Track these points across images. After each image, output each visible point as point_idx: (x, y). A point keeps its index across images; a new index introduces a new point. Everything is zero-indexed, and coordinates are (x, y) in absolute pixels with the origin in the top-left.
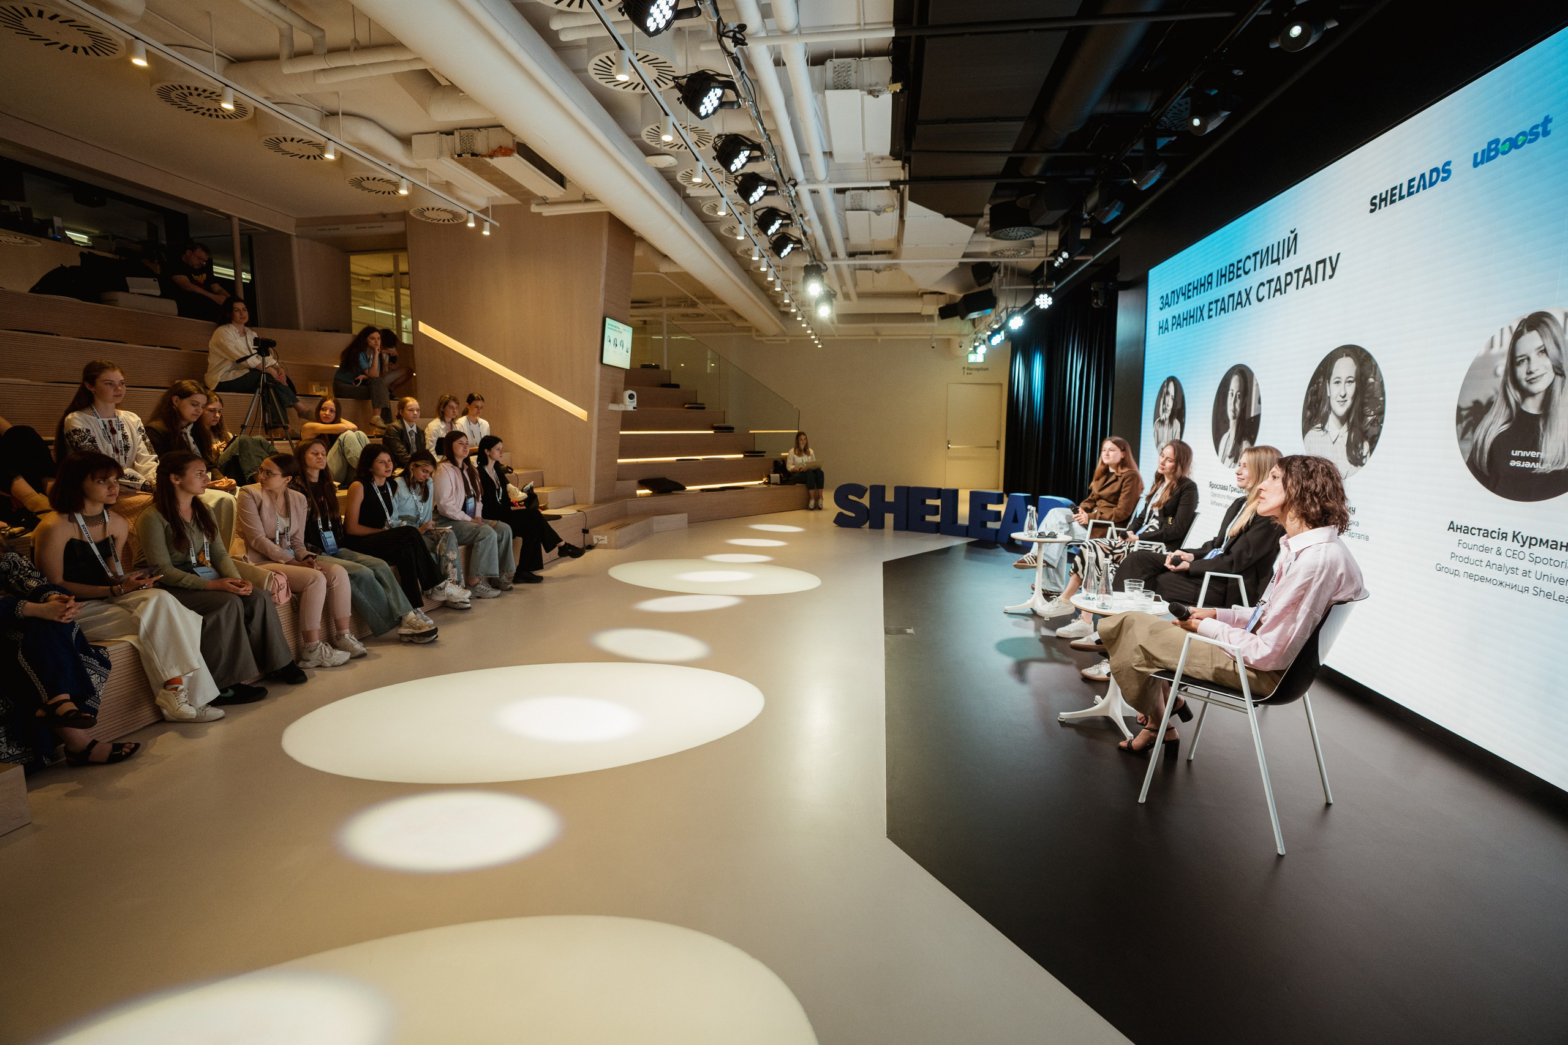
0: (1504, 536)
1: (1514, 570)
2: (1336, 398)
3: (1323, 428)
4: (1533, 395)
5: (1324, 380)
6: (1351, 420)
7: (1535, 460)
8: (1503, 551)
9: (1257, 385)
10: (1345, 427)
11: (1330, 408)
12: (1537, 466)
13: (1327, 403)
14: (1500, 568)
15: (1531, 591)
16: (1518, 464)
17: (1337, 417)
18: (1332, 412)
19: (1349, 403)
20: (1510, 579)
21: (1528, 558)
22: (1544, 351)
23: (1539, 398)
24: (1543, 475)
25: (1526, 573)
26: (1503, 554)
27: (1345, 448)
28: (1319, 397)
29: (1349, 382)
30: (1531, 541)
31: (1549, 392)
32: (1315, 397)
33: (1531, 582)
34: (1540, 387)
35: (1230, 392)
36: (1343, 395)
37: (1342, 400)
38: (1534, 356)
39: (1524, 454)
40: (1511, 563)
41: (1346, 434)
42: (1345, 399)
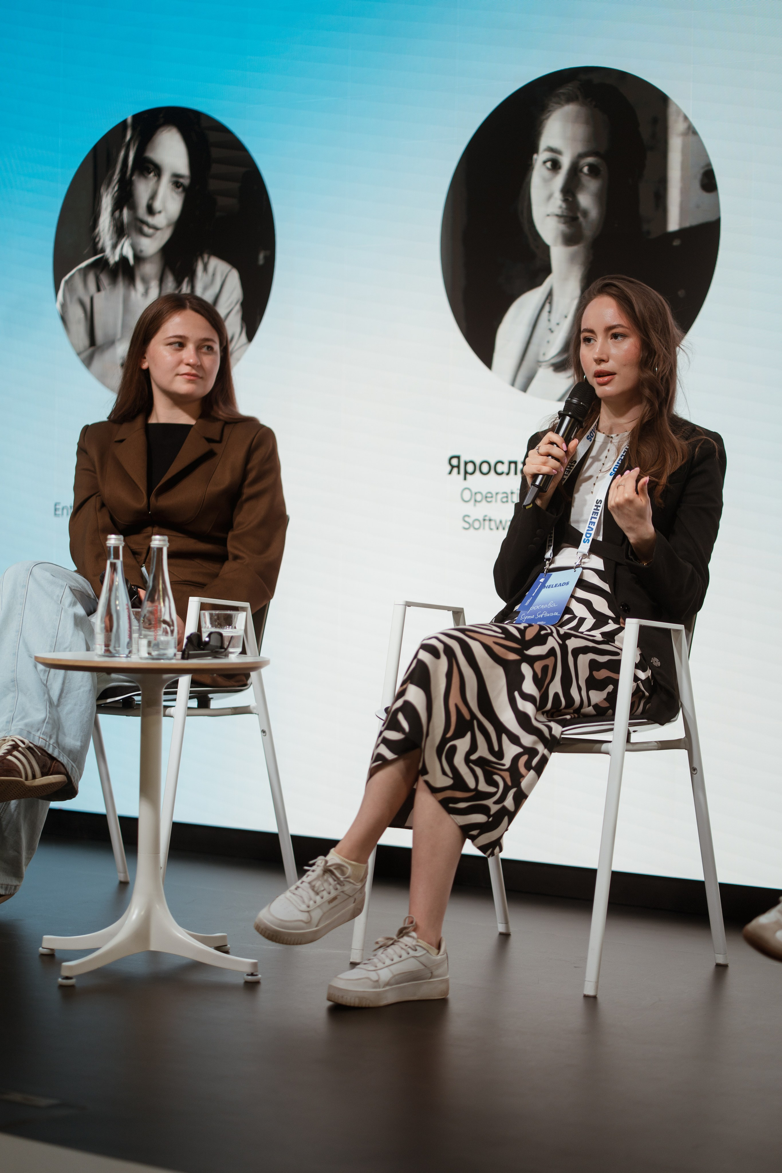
9: (691, 131)
35: (540, 158)
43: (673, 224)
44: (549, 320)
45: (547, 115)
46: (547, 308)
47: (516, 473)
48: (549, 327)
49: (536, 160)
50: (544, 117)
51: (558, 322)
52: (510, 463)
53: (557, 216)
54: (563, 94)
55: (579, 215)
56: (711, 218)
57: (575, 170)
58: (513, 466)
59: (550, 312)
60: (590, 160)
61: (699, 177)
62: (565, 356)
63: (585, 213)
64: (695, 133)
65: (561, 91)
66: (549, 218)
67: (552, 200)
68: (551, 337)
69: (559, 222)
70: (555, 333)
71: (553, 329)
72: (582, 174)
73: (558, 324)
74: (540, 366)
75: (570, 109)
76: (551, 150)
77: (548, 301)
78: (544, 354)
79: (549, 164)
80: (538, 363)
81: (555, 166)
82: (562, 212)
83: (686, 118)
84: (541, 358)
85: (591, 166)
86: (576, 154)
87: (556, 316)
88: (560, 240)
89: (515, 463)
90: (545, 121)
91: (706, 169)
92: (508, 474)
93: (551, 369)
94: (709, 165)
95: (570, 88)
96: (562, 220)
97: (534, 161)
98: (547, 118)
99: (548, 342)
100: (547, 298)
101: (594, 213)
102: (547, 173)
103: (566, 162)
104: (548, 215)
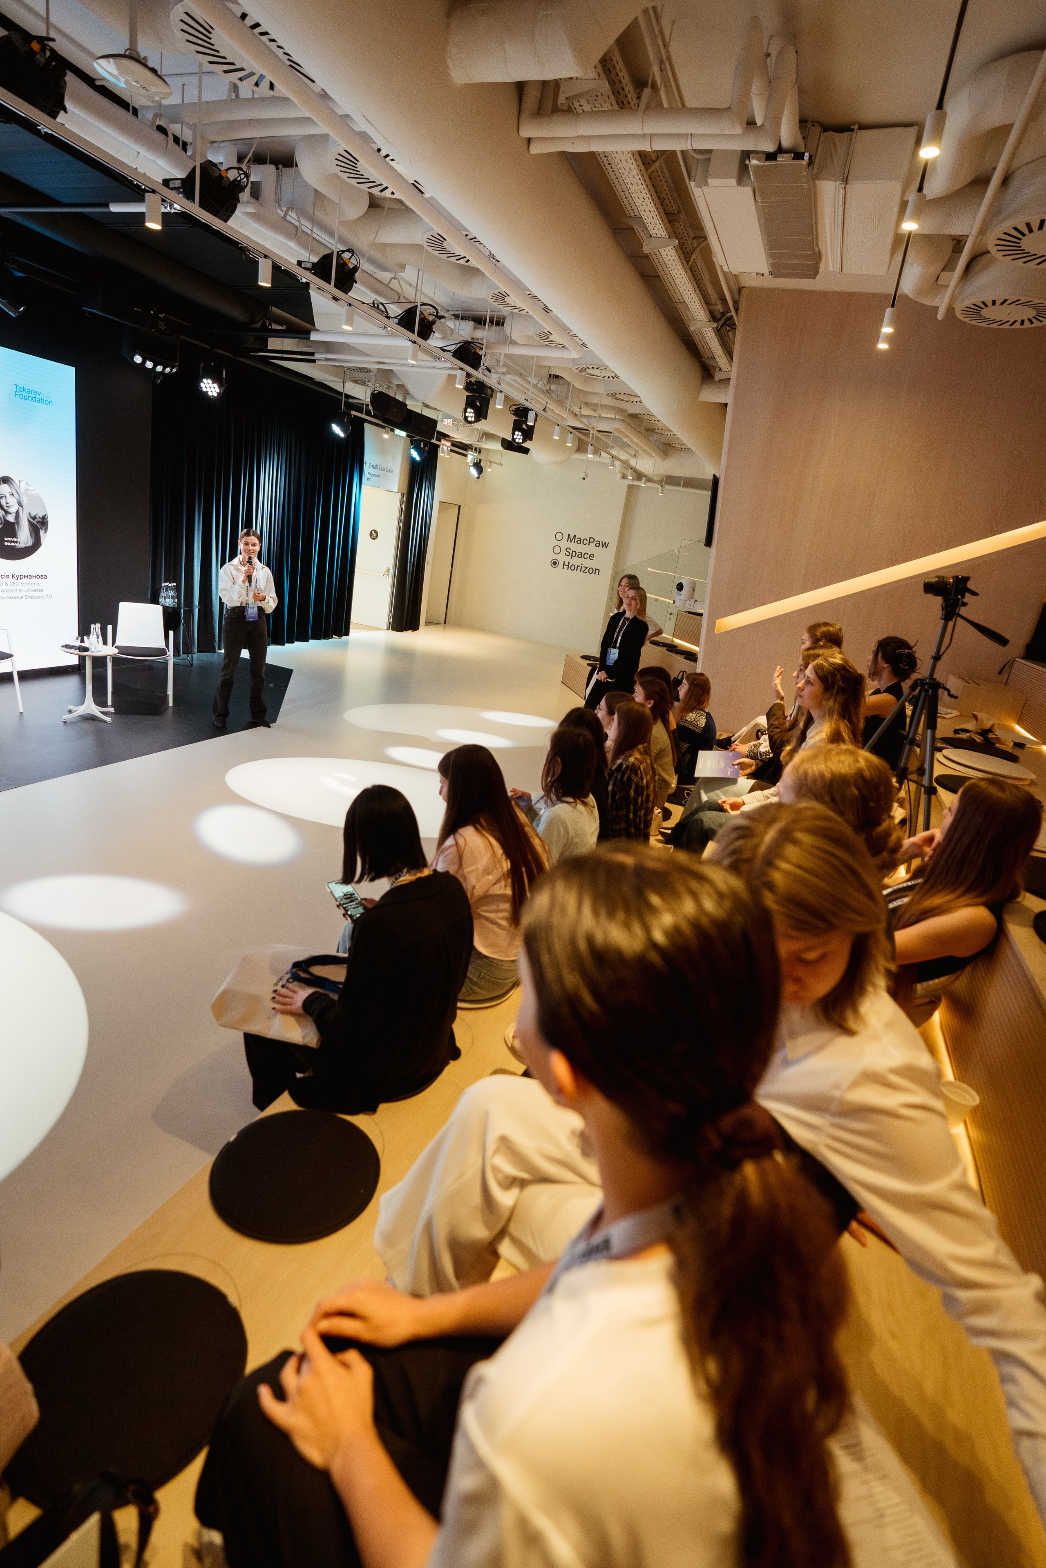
0: (8, 577)
1: (15, 591)
4: (10, 513)
7: (16, 542)
8: (8, 583)
12: (18, 545)
14: (8, 591)
15: (24, 597)
16: (9, 544)
20: (14, 595)
21: (20, 584)
22: (12, 494)
23: (14, 515)
24: (21, 549)
25: (20, 591)
26: (9, 584)
30: (21, 577)
31: (17, 513)
33: (23, 594)
34: (13, 510)
38: (8, 496)
39: (11, 539)
40: (13, 588)
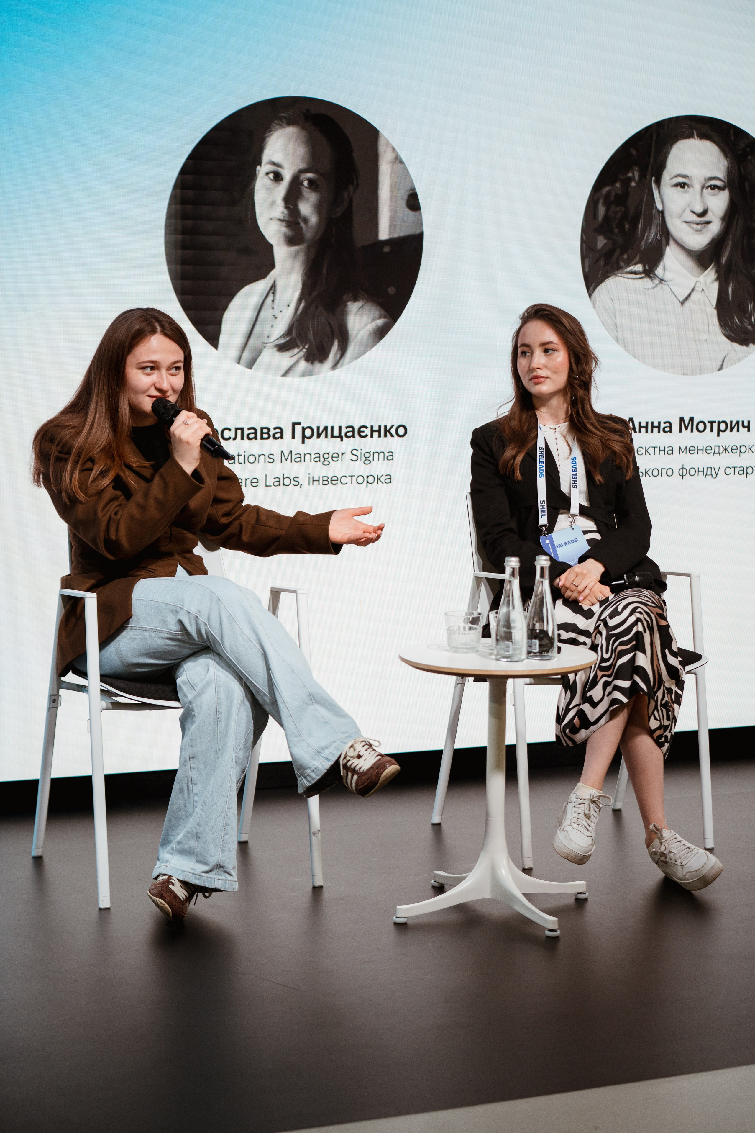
2: (681, 215)
3: (649, 273)
5: (642, 176)
6: (724, 260)
9: (398, 160)
10: (710, 274)
11: (666, 234)
13: (656, 221)
17: (689, 252)
18: (672, 243)
19: (715, 228)
27: (715, 312)
28: (632, 210)
29: (713, 187)
32: (622, 209)
35: (263, 169)
36: (699, 210)
37: (699, 220)
41: (715, 287)
42: (706, 218)
43: (384, 235)
44: (273, 308)
45: (269, 134)
46: (271, 296)
47: (242, 438)
48: (273, 314)
49: (259, 171)
50: (266, 135)
51: (281, 310)
52: (237, 429)
53: (280, 220)
54: (284, 117)
55: (300, 221)
56: (415, 231)
57: (295, 182)
58: (239, 432)
59: (273, 301)
60: (310, 175)
61: (405, 198)
62: (288, 339)
63: (306, 220)
64: (402, 162)
65: (282, 115)
66: (271, 221)
67: (275, 207)
68: (274, 322)
69: (282, 226)
70: (278, 319)
71: (276, 316)
72: (302, 187)
73: (281, 311)
74: (265, 347)
75: (291, 131)
76: (274, 164)
77: (272, 292)
78: (268, 337)
79: (271, 176)
80: (263, 344)
81: (278, 177)
82: (284, 217)
83: (394, 149)
84: (266, 340)
85: (311, 181)
86: (297, 170)
87: (278, 305)
88: (282, 240)
89: (242, 429)
90: (268, 139)
91: (411, 192)
92: (235, 439)
93: (276, 349)
94: (414, 189)
95: (291, 113)
96: (284, 223)
97: (257, 173)
98: (269, 136)
99: (272, 326)
100: (271, 289)
101: (313, 220)
102: (270, 183)
103: (287, 175)
104: (271, 219)
